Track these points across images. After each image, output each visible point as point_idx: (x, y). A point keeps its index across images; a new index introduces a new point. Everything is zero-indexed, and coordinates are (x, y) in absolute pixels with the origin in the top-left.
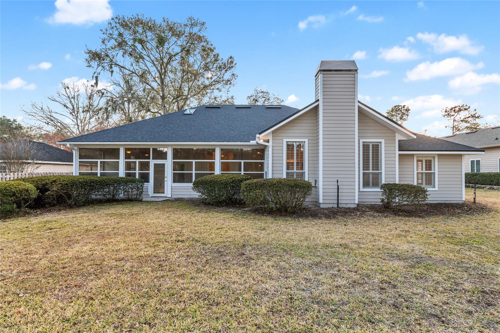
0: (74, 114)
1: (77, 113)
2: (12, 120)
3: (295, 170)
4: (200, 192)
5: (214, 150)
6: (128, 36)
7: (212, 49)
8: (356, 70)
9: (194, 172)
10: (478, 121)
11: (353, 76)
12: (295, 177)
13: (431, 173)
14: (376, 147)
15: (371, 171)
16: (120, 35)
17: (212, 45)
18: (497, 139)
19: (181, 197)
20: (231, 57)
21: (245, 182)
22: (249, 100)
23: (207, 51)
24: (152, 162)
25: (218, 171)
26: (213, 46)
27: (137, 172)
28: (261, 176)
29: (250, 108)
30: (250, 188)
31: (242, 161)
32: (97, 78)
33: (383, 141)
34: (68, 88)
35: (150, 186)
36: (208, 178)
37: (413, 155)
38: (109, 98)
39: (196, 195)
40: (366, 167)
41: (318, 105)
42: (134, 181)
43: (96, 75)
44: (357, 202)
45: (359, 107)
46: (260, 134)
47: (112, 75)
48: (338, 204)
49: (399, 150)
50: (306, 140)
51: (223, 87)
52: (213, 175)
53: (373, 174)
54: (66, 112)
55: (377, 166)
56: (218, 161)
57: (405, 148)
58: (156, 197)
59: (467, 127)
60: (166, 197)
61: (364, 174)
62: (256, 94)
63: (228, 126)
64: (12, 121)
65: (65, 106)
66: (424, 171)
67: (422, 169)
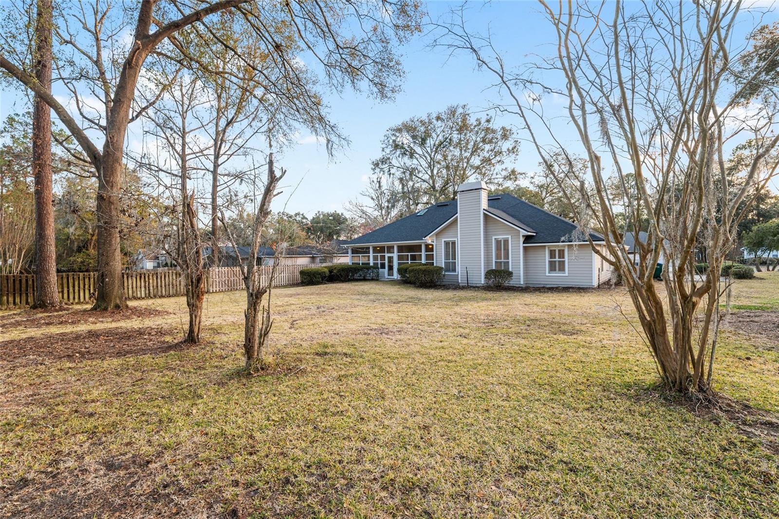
3: (451, 260)
5: (421, 245)
9: (409, 262)
11: (479, 192)
12: (451, 265)
13: (563, 261)
14: (507, 242)
15: (502, 260)
24: (387, 255)
27: (379, 262)
28: (434, 264)
33: (510, 237)
35: (386, 271)
37: (544, 246)
40: (498, 257)
42: (377, 268)
44: (483, 283)
46: (426, 237)
48: (469, 284)
49: (524, 243)
53: (504, 262)
55: (507, 255)
58: (389, 278)
60: (394, 279)
61: (496, 262)
66: (557, 259)
67: (555, 258)
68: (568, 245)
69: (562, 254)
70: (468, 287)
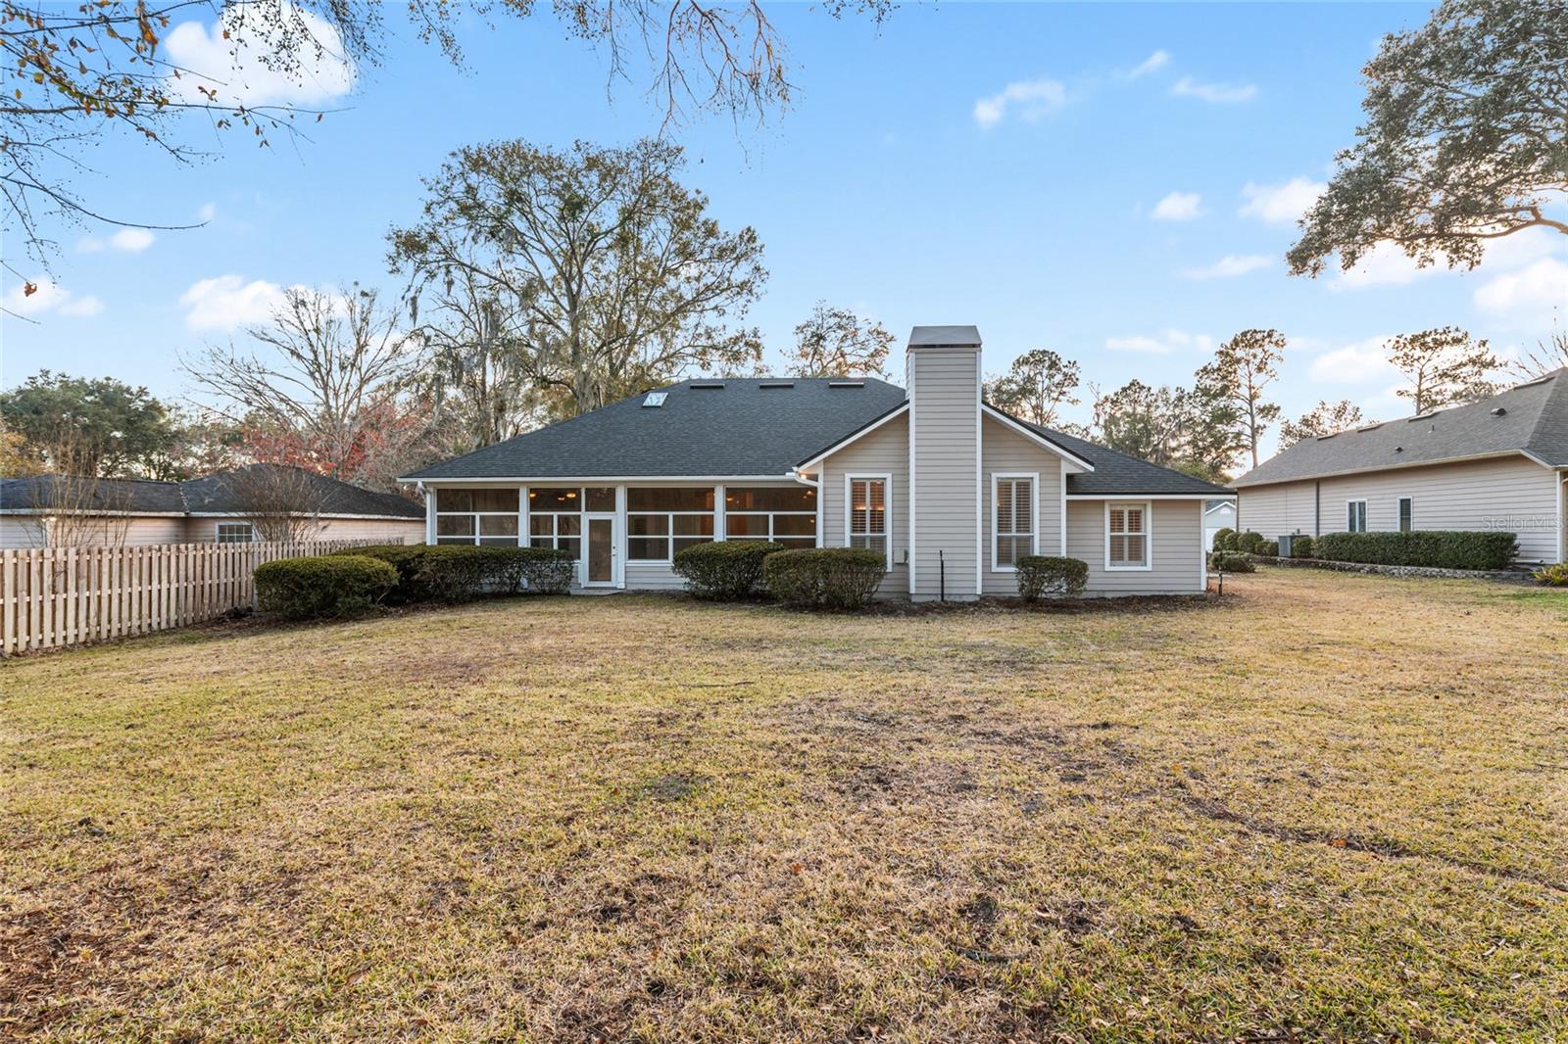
0: (317, 375)
1: (328, 374)
2: (134, 390)
3: (868, 534)
4: (687, 575)
5: (712, 490)
6: (490, 193)
7: (700, 202)
8: (979, 345)
9: (671, 537)
10: (1488, 375)
11: (973, 355)
12: (868, 546)
13: (1139, 537)
14: (1025, 487)
15: (1014, 533)
16: (470, 190)
17: (698, 192)
18: (1400, 450)
19: (646, 587)
20: (749, 229)
21: (770, 555)
22: (802, 336)
23: (686, 213)
24: (586, 517)
25: (720, 535)
26: (702, 194)
27: (555, 537)
28: (812, 543)
29: (791, 387)
30: (780, 566)
31: (771, 514)
32: (414, 300)
33: (1036, 475)
34: (303, 303)
35: (582, 565)
36: (703, 548)
37: (1103, 501)
38: (441, 350)
39: (679, 582)
40: (1003, 525)
41: (908, 410)
42: (549, 556)
43: (411, 294)
44: (979, 592)
45: (984, 414)
46: (799, 466)
47: (449, 292)
48: (942, 595)
49: (1068, 493)
50: (888, 476)
51: (729, 301)
52: (710, 543)
53: (1019, 539)
54: (299, 370)
55: (1025, 522)
56: (720, 515)
57: (1082, 488)
58: (594, 588)
59: (1456, 396)
60: (616, 588)
61: (999, 539)
62: (820, 322)
63: (741, 437)
64: (135, 392)
65: (293, 353)
66: (1126, 532)
67: (1121, 530)
68: (1153, 501)
69: (1136, 520)
70: (945, 607)
